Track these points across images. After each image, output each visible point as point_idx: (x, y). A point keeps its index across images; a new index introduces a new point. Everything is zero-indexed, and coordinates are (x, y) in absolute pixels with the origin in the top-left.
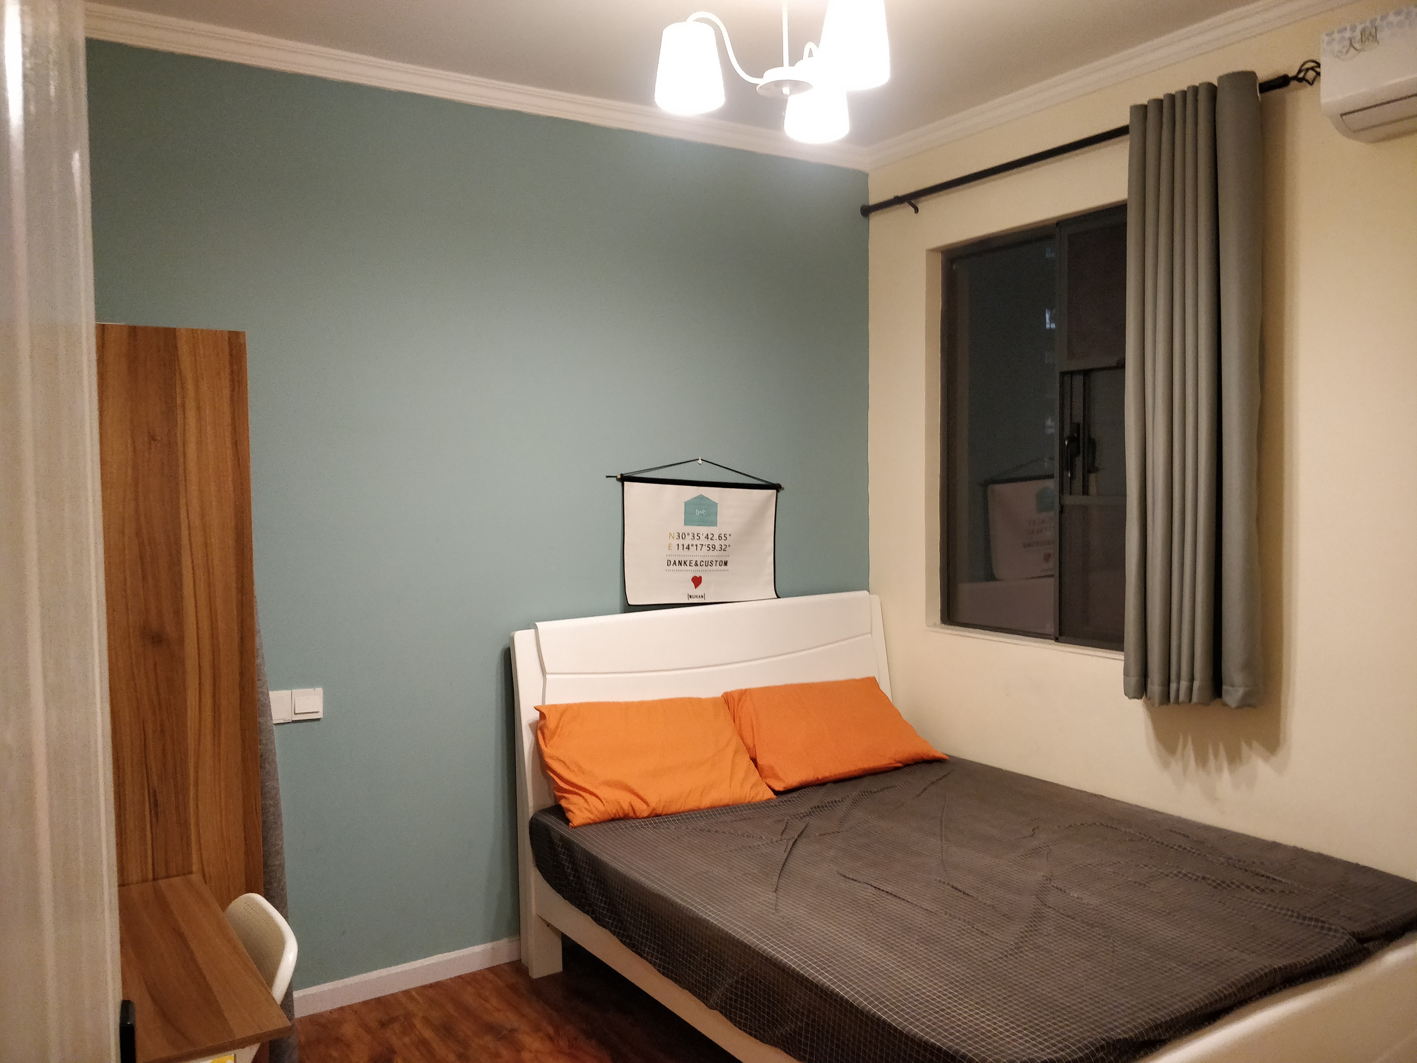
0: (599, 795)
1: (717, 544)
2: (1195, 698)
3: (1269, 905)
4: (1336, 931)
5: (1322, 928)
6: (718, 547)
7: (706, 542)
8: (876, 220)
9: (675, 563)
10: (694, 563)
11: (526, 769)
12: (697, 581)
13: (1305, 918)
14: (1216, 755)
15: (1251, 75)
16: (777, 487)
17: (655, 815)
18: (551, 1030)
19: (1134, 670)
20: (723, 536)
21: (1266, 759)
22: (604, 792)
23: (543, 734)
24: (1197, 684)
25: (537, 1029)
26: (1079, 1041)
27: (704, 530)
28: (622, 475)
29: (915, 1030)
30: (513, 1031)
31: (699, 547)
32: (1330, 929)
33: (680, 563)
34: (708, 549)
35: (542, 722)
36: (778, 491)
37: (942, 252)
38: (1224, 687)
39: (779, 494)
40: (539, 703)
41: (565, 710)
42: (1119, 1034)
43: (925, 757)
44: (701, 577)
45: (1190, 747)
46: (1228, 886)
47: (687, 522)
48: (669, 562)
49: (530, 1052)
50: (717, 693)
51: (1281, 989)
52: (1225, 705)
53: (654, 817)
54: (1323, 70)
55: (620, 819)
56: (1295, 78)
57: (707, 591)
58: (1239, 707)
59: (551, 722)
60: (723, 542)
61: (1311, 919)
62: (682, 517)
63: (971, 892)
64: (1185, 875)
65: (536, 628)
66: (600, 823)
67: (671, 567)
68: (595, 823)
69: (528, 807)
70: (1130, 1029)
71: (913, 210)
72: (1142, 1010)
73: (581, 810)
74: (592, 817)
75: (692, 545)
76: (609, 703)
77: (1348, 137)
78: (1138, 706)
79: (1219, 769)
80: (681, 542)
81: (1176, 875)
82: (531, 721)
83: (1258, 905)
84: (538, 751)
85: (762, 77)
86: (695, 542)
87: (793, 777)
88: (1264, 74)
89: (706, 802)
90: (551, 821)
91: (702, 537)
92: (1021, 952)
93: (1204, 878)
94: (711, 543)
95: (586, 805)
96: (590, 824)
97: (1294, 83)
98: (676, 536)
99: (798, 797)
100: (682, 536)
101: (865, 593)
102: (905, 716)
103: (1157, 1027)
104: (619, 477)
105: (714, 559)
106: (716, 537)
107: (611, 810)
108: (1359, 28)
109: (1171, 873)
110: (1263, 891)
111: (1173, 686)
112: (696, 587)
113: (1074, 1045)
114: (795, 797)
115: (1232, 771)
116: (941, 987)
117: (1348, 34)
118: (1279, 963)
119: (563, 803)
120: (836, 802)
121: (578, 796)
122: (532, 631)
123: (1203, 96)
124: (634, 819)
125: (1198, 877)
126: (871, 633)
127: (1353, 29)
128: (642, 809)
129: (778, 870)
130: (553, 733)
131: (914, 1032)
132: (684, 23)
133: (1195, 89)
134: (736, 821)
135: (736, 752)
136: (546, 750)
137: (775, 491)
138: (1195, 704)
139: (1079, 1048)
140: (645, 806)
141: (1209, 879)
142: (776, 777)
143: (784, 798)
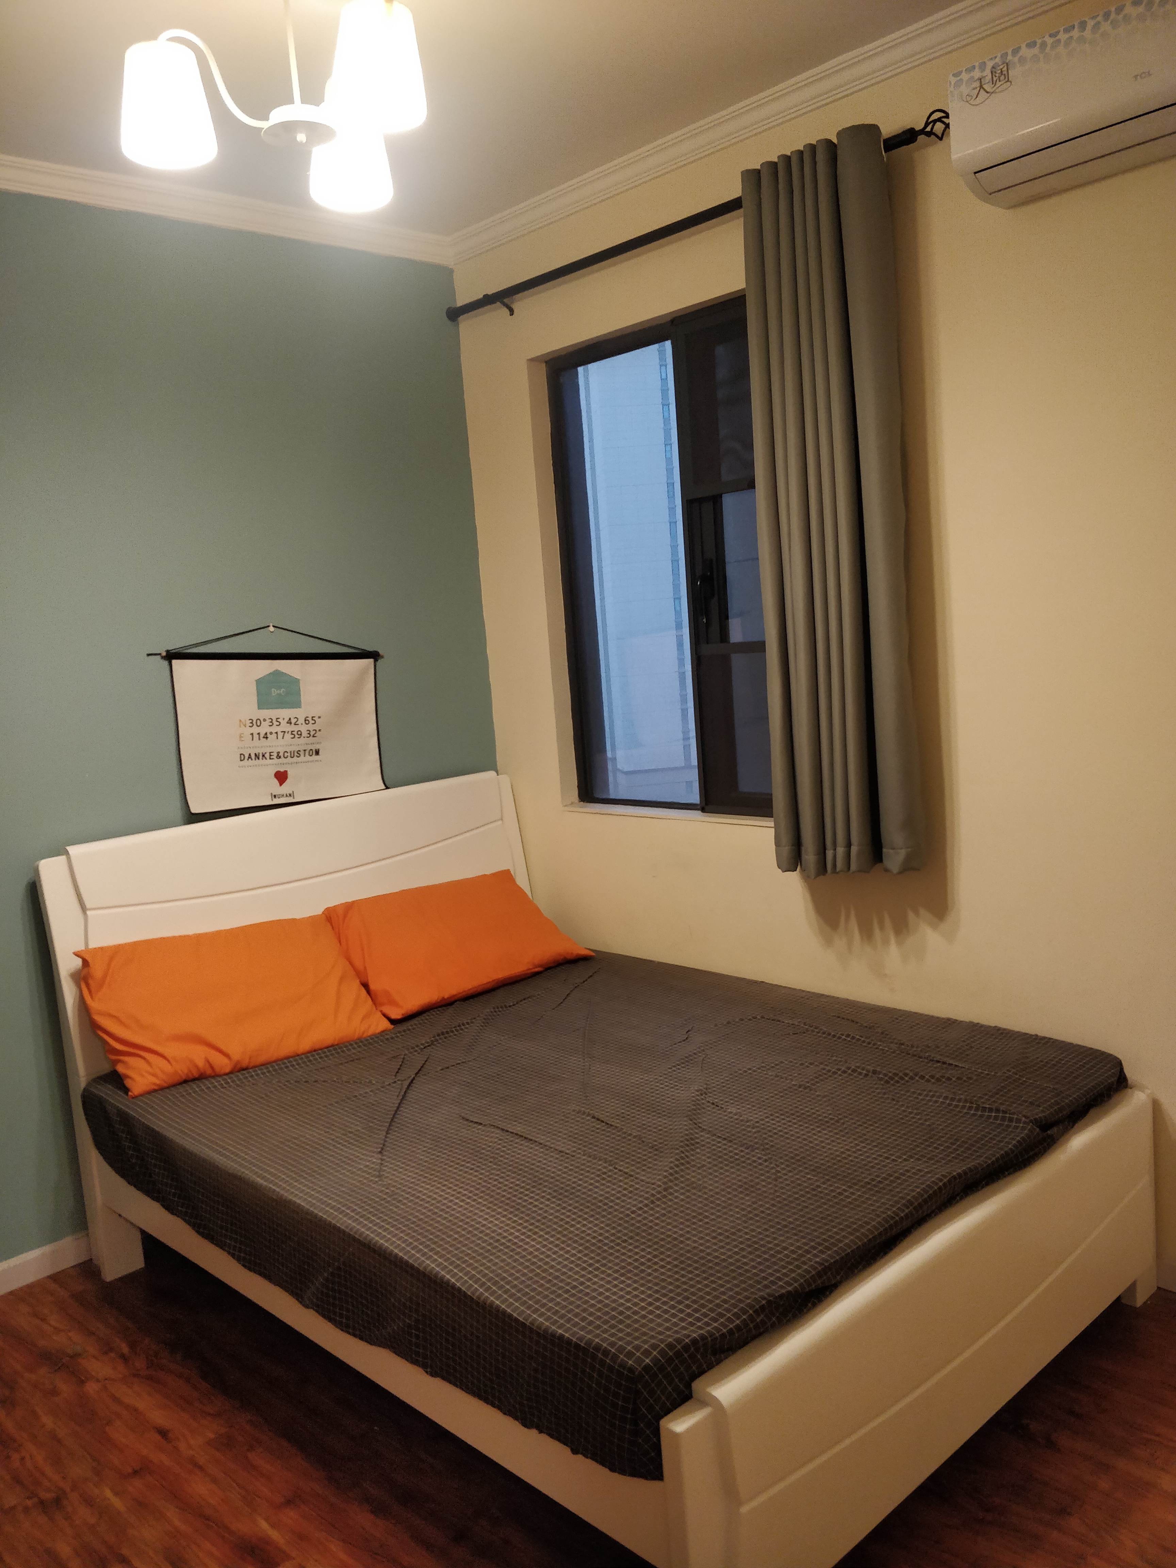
0: (166, 1055)
1: (304, 729)
2: (854, 866)
3: (946, 1098)
4: (1018, 1121)
5: (1003, 1119)
6: (305, 734)
7: (289, 728)
8: (467, 325)
9: (250, 757)
10: (275, 754)
11: (72, 1030)
12: (282, 777)
13: (984, 1109)
14: (882, 928)
15: (872, 130)
16: (374, 656)
17: (240, 1069)
18: (126, 1350)
19: (786, 839)
20: (310, 719)
21: (934, 927)
22: (172, 1050)
23: (88, 985)
24: (854, 849)
25: (107, 1348)
26: (734, 1306)
27: (285, 714)
28: (168, 651)
29: (540, 1320)
30: (75, 1356)
31: (280, 735)
32: (1011, 1120)
33: (257, 756)
34: (293, 736)
35: (86, 970)
36: (376, 661)
37: (546, 362)
38: (884, 850)
39: (378, 663)
40: (81, 947)
41: (115, 952)
42: (781, 1287)
43: (569, 957)
44: (286, 772)
45: (853, 919)
46: (902, 1078)
47: (261, 705)
48: (242, 756)
49: (98, 1380)
50: (318, 910)
51: (961, 1199)
52: (886, 870)
53: (239, 1071)
54: (951, 121)
55: (194, 1080)
56: (922, 132)
57: (296, 787)
58: (901, 873)
59: (97, 970)
60: (311, 727)
61: (991, 1110)
62: (254, 699)
63: (616, 1122)
64: (854, 1071)
65: (67, 853)
66: (168, 1088)
67: (246, 762)
68: (162, 1089)
69: (78, 1075)
70: (794, 1279)
71: (507, 312)
72: (808, 1252)
73: (143, 1076)
74: (158, 1082)
75: (271, 733)
76: (174, 938)
77: (985, 200)
78: (794, 878)
79: (886, 942)
80: (255, 730)
81: (845, 1072)
82: (72, 970)
83: (934, 1099)
84: (83, 1007)
85: (266, 118)
86: (274, 729)
87: (412, 1001)
88: (888, 129)
89: (305, 1045)
90: (107, 1093)
91: (283, 723)
92: (671, 1194)
93: (874, 1072)
94: (296, 728)
95: (149, 1069)
96: (155, 1091)
97: (921, 138)
98: (248, 723)
99: (420, 1024)
100: (257, 723)
101: (492, 774)
102: (545, 912)
103: (826, 1270)
104: (164, 654)
105: (301, 748)
106: (301, 721)
107: (182, 1070)
108: (990, 64)
109: (839, 1070)
110: (938, 1080)
111: (829, 854)
112: (281, 785)
113: (728, 1311)
114: (416, 1025)
115: (899, 943)
116: (573, 1255)
117: (977, 74)
118: (958, 1168)
119: (120, 1069)
120: (463, 1024)
121: (140, 1059)
122: (63, 858)
123: (821, 157)
124: (213, 1077)
125: (868, 1071)
126: (502, 819)
127: (983, 66)
128: (222, 1063)
129: (387, 1122)
130: (101, 985)
131: (538, 1322)
132: (153, 43)
133: (812, 148)
134: (341, 1064)
135: (342, 979)
136: (92, 1004)
137: (372, 660)
138: (854, 872)
139: (735, 1314)
140: (225, 1061)
141: (880, 1073)
142: (393, 1003)
143: (401, 1027)
